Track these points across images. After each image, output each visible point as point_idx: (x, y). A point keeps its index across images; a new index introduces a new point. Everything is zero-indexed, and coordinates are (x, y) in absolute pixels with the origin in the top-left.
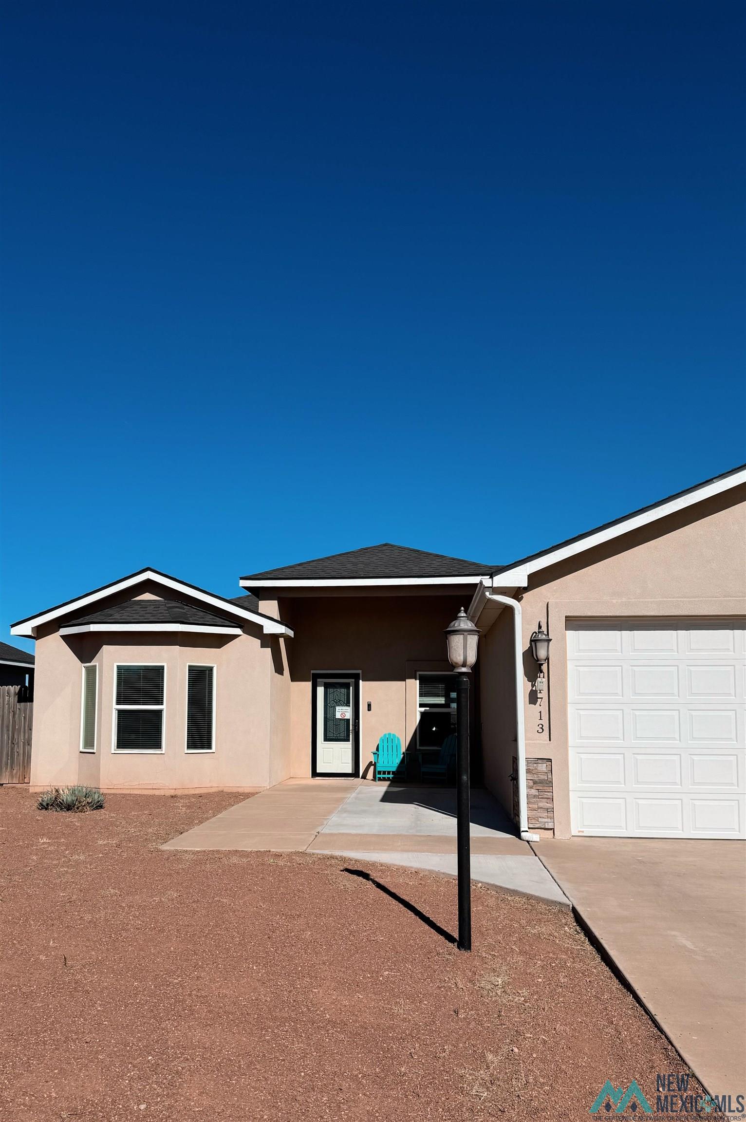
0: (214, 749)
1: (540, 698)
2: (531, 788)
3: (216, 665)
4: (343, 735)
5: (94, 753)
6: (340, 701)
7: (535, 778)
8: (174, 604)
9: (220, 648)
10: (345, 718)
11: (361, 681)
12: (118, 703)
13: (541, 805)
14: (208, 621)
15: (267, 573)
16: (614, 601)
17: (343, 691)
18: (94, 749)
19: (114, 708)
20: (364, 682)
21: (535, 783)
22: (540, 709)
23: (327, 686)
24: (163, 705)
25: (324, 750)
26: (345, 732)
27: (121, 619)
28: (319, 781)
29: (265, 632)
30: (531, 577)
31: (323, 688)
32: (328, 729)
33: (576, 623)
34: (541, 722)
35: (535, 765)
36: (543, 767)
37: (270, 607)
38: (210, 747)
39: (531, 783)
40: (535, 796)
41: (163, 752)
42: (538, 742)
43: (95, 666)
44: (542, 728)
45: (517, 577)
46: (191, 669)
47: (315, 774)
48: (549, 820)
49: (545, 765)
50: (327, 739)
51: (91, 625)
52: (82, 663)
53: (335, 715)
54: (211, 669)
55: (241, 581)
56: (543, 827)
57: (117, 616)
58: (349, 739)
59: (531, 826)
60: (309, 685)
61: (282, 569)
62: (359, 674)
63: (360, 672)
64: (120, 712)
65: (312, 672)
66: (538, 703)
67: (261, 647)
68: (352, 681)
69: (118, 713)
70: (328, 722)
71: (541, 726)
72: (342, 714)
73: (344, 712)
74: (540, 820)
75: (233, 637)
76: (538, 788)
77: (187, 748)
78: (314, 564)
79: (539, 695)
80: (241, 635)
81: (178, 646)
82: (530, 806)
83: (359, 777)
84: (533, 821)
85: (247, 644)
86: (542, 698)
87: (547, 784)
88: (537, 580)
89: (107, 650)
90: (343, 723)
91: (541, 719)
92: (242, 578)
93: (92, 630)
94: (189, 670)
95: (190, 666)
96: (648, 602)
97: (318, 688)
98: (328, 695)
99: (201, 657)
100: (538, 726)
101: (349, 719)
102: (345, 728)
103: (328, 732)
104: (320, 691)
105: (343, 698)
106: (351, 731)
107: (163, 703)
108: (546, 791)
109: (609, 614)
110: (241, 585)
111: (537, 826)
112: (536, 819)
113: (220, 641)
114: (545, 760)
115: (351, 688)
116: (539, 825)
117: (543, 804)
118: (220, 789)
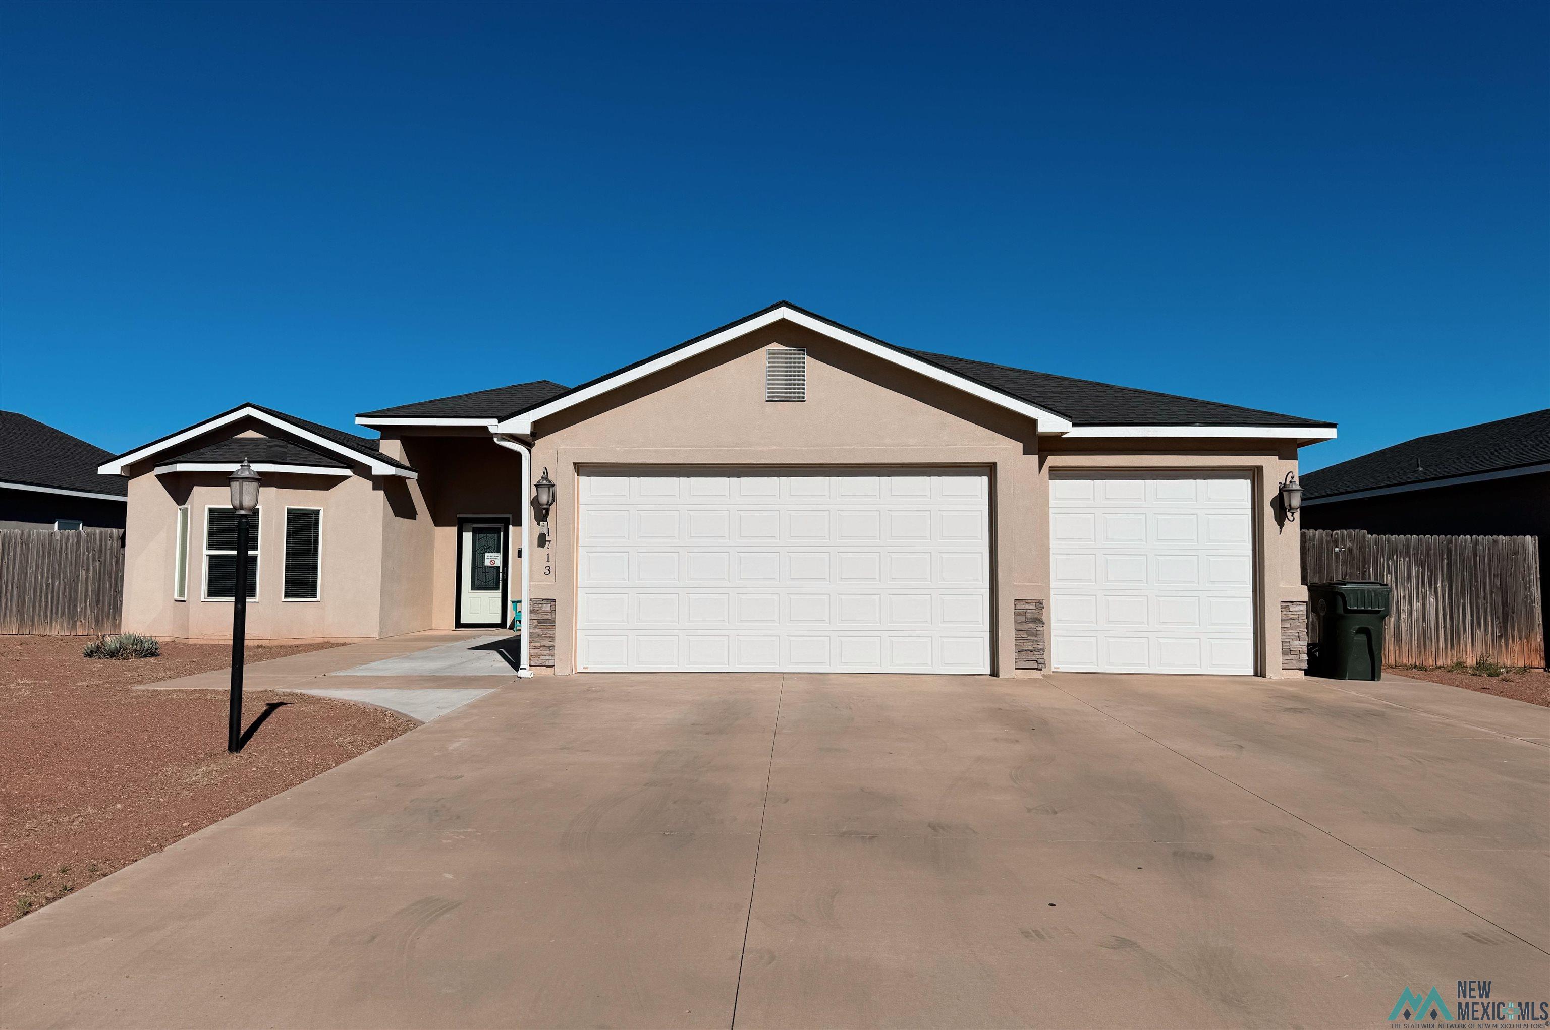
0: (318, 598)
1: (548, 541)
2: (535, 627)
3: (322, 508)
4: (492, 583)
5: (185, 601)
6: (490, 547)
7: (539, 617)
8: (278, 442)
9: (328, 490)
10: (495, 565)
11: (510, 527)
12: (210, 547)
13: (543, 643)
14: (310, 461)
15: (388, 410)
16: (618, 449)
17: (494, 536)
18: (184, 597)
19: (204, 554)
20: (515, 528)
21: (539, 622)
22: (547, 551)
23: (475, 532)
24: (257, 550)
25: (470, 600)
26: (495, 580)
27: (212, 458)
28: (463, 631)
29: (374, 473)
30: (535, 424)
31: (471, 533)
32: (476, 578)
33: (588, 469)
34: (548, 564)
35: (540, 605)
36: (547, 607)
37: (393, 448)
38: (315, 596)
39: (536, 623)
40: (539, 635)
41: (257, 601)
42: (545, 583)
43: (187, 509)
44: (549, 570)
45: (522, 424)
46: (291, 513)
47: (458, 624)
48: (550, 658)
49: (550, 605)
50: (475, 587)
51: (178, 465)
52: (178, 505)
53: (484, 563)
54: (317, 513)
55: (357, 418)
56: (544, 664)
57: (208, 456)
58: (499, 587)
59: (533, 664)
60: (454, 530)
61: (409, 406)
62: (509, 518)
63: (510, 516)
64: (211, 557)
65: (458, 516)
66: (546, 546)
67: (373, 490)
68: (501, 526)
69: (209, 558)
70: (476, 570)
71: (548, 568)
72: (491, 561)
73: (492, 559)
74: (542, 657)
75: (344, 478)
76: (542, 627)
77: (285, 596)
78: (447, 401)
79: (547, 538)
80: (350, 477)
81: (275, 488)
82: (534, 644)
83: (506, 628)
84: (536, 659)
85: (357, 485)
86: (550, 541)
87: (551, 623)
88: (541, 428)
89: (198, 491)
90: (492, 571)
91: (548, 561)
92: (358, 416)
93: (178, 470)
94: (288, 513)
95: (288, 509)
96: (648, 450)
97: (465, 534)
98: (477, 541)
99: (304, 499)
100: (546, 568)
101: (499, 566)
102: (495, 575)
103: (476, 580)
104: (468, 537)
105: (493, 543)
106: (500, 579)
107: (257, 548)
108: (549, 630)
109: (612, 462)
110: (357, 423)
111: (539, 663)
112: (538, 657)
113: (329, 483)
114: (550, 601)
115: (502, 533)
116: (541, 663)
117: (546, 643)
118: (326, 640)
